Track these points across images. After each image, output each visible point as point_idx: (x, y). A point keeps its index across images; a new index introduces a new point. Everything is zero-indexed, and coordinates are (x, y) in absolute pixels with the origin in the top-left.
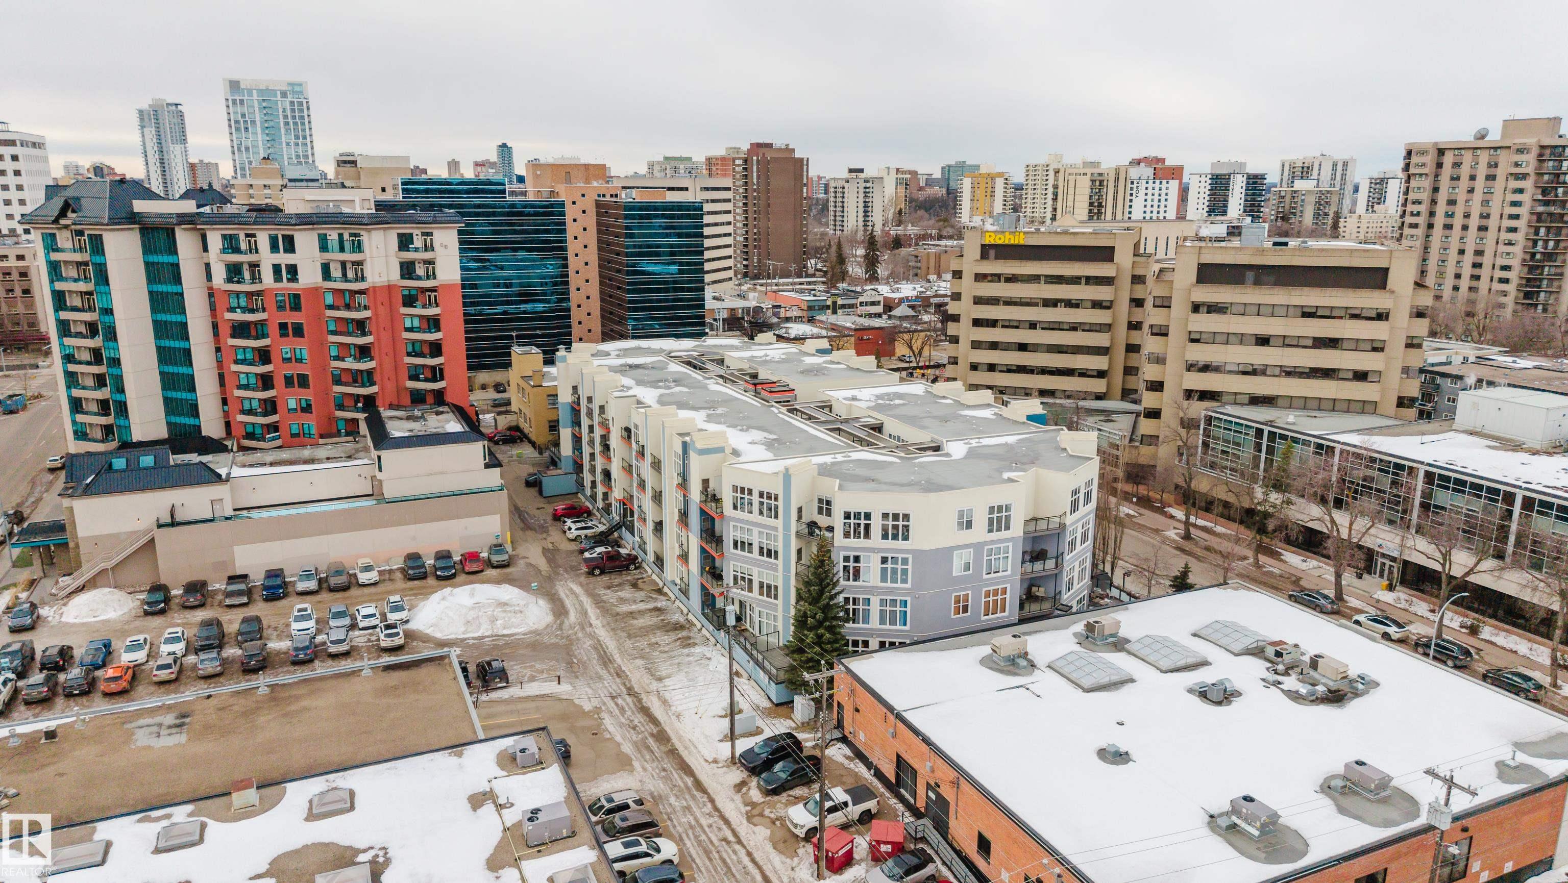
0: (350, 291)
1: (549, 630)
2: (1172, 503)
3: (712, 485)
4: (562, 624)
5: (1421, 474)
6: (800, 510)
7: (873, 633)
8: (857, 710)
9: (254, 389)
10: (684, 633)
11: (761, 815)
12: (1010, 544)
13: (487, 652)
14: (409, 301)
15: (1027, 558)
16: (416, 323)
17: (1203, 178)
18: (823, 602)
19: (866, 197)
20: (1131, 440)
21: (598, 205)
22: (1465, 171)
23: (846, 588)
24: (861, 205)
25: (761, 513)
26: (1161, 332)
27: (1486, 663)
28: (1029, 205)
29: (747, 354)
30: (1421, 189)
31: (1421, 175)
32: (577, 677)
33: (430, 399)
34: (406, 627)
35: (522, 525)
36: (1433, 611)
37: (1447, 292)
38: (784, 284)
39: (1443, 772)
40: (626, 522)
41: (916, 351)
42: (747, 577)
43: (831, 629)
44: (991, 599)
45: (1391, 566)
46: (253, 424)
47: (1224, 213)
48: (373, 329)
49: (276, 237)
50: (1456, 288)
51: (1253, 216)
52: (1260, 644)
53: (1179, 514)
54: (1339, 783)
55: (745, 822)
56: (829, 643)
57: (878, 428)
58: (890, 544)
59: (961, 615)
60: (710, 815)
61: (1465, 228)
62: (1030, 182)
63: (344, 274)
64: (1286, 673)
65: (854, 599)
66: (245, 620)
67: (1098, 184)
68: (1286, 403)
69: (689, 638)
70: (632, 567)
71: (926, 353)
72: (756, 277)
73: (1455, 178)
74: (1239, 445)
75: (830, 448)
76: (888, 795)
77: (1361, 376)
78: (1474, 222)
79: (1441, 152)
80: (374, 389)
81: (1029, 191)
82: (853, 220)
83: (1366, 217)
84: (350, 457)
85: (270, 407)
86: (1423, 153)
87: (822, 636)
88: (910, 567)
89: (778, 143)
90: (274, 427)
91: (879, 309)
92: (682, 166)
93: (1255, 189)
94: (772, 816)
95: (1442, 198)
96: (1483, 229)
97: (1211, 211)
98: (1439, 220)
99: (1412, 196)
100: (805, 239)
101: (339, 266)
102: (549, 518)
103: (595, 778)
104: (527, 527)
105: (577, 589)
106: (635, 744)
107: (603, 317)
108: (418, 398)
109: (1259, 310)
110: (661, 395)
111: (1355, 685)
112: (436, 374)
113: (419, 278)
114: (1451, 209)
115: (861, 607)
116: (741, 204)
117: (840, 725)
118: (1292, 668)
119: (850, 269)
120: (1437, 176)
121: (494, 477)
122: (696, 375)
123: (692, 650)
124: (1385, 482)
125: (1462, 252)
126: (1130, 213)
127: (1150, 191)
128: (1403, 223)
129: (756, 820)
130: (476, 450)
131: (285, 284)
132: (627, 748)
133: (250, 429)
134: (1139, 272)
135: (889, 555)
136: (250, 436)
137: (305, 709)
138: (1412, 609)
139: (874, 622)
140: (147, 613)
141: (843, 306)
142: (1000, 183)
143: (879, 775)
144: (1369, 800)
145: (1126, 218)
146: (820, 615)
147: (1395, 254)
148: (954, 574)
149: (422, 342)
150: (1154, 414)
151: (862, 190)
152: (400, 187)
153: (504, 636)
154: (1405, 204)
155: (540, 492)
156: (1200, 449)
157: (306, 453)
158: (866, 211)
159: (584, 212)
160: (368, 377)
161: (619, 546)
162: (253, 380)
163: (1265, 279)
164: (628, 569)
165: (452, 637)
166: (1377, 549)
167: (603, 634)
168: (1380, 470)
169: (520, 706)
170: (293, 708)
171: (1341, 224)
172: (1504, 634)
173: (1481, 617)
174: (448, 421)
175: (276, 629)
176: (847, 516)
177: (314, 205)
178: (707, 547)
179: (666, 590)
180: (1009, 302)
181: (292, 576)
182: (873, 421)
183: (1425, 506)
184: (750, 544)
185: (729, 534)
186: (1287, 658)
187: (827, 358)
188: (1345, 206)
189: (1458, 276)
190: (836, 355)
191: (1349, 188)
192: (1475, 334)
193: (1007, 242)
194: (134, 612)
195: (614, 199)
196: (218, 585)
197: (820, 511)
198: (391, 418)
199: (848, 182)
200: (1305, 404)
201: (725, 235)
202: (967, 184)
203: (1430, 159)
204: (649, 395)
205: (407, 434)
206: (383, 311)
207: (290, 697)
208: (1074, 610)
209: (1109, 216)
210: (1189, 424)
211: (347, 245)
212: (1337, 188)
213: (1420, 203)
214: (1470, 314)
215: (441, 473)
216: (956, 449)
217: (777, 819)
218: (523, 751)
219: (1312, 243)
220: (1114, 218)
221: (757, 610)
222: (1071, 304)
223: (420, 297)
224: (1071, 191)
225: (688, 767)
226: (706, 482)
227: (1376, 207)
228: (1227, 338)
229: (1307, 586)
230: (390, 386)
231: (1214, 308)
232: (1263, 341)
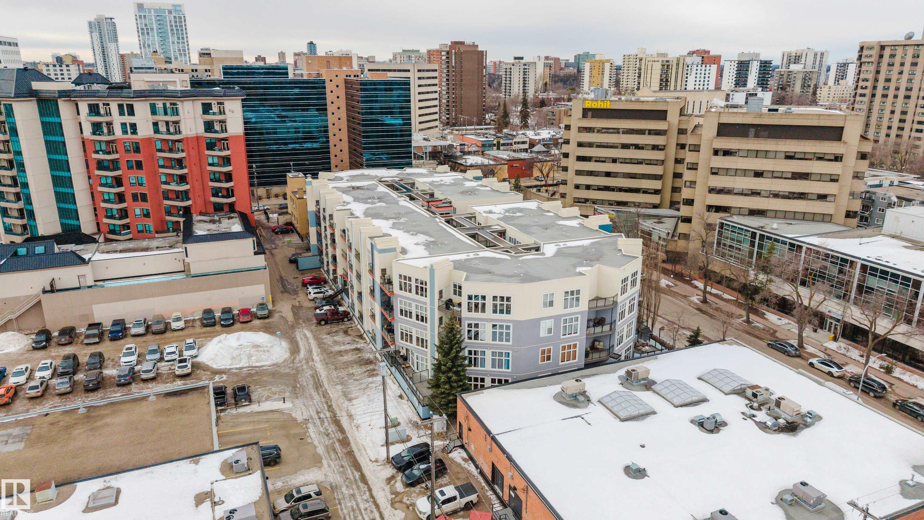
0: (172, 140)
1: (285, 363)
2: (697, 276)
3: (388, 272)
4: (294, 359)
5: (859, 266)
6: (441, 292)
7: (487, 373)
8: (470, 430)
9: (112, 203)
10: (371, 367)
11: (401, 502)
12: (579, 316)
13: (244, 379)
14: (211, 146)
15: (591, 324)
16: (216, 160)
17: (733, 63)
18: (453, 355)
19: (524, 74)
20: (673, 236)
21: (346, 82)
22: (897, 60)
23: (469, 345)
24: (522, 80)
25: (417, 293)
26: (693, 167)
27: (896, 394)
28: (625, 80)
29: (429, 180)
30: (869, 72)
31: (869, 63)
32: (297, 398)
33: (226, 209)
34: (195, 360)
35: (282, 289)
36: (862, 356)
37: (882, 138)
38: (470, 130)
39: (861, 504)
40: (344, 290)
41: (545, 174)
42: (409, 333)
43: (457, 373)
44: (566, 351)
45: (836, 325)
46: (114, 225)
47: (745, 85)
48: (188, 166)
49: (123, 105)
50: (888, 135)
51: (762, 87)
52: (743, 386)
53: (700, 284)
54: (789, 497)
55: (389, 506)
56: (456, 382)
57: (502, 234)
58: (498, 316)
59: (546, 362)
60: (367, 501)
61: (896, 97)
62: (626, 66)
63: (168, 130)
64: (759, 409)
65: (475, 352)
66: (92, 355)
67: (666, 67)
68: (773, 214)
69: (374, 370)
70: (346, 319)
71: (551, 175)
72: (454, 125)
73: (891, 65)
74: (740, 242)
75: (467, 248)
76: (487, 488)
77: (822, 197)
78: (902, 93)
79: (883, 48)
80: (189, 203)
81: (625, 71)
82: (516, 89)
83: (834, 88)
84: (171, 247)
85: (124, 213)
86: (871, 48)
87: (451, 377)
88: (511, 331)
89: (468, 41)
90: (126, 227)
91: (526, 146)
92: (413, 56)
93: (765, 70)
94: (408, 502)
95: (882, 77)
96: (907, 97)
97: (737, 84)
98: (879, 92)
99: (862, 76)
100: (484, 102)
101: (164, 124)
102: (300, 284)
103: (296, 472)
104: (285, 290)
105: (309, 334)
106: (326, 447)
107: (350, 152)
108: (218, 208)
109: (757, 154)
110: (367, 209)
111: (805, 419)
112: (229, 193)
113: (216, 132)
114: (887, 84)
115: (479, 357)
116: (445, 80)
117: (460, 437)
118: (763, 405)
119: (511, 120)
120: (879, 63)
121: (260, 261)
122: (394, 194)
123: (375, 379)
124: (834, 271)
125: (893, 112)
126: (686, 85)
127: (699, 72)
128: (856, 93)
129: (397, 505)
130: (249, 243)
131: (129, 136)
132: (321, 450)
133: (112, 228)
134: (683, 127)
135: (498, 324)
136: (113, 232)
137: (107, 425)
138: (848, 354)
139: (488, 366)
140: (34, 349)
141: (504, 145)
142: (607, 66)
143: (482, 473)
144: (809, 510)
145: (683, 89)
146: (449, 364)
147: (848, 118)
148: (541, 336)
149: (220, 172)
150: (688, 220)
151: (522, 71)
152: (222, 71)
153: (256, 367)
154: (857, 81)
155: (297, 268)
156: (715, 245)
157: (145, 243)
158: (524, 84)
159: (337, 86)
160: (184, 195)
161: (340, 305)
162: (112, 197)
163: (762, 133)
164: (343, 321)
165: (223, 367)
166: (828, 313)
167: (319, 366)
168: (831, 262)
169: (256, 418)
170: (98, 424)
171: (818, 92)
172: (909, 373)
173: (894, 361)
174: (234, 224)
175: (113, 360)
176: (470, 298)
177: (151, 84)
178: (385, 313)
179: (365, 336)
180: (601, 146)
181: (130, 323)
182: (499, 228)
183: (860, 288)
184: (411, 313)
185: (398, 306)
186: (760, 398)
187: (480, 183)
188: (821, 81)
189: (889, 128)
190: (485, 181)
191: (824, 69)
192: (899, 166)
193: (599, 107)
194: (27, 347)
195: (356, 78)
196: (82, 330)
197: (455, 293)
198: (200, 221)
199: (513, 65)
200: (785, 215)
201: (433, 99)
202: (587, 67)
203: (875, 53)
204: (358, 208)
205: (205, 233)
206: (193, 153)
207: (98, 416)
208: (623, 358)
209: (672, 88)
210: (709, 227)
211: (169, 111)
212: (816, 70)
213: (867, 81)
214: (896, 152)
215: (227, 258)
216: (549, 250)
217: (411, 505)
218: (237, 462)
219: (796, 109)
220: (675, 89)
221: (415, 354)
222: (637, 147)
223: (218, 143)
224: (649, 72)
225: (359, 464)
226: (384, 271)
227: (840, 81)
228: (736, 172)
229: (781, 337)
230: (200, 202)
231: (727, 153)
232: (758, 174)
